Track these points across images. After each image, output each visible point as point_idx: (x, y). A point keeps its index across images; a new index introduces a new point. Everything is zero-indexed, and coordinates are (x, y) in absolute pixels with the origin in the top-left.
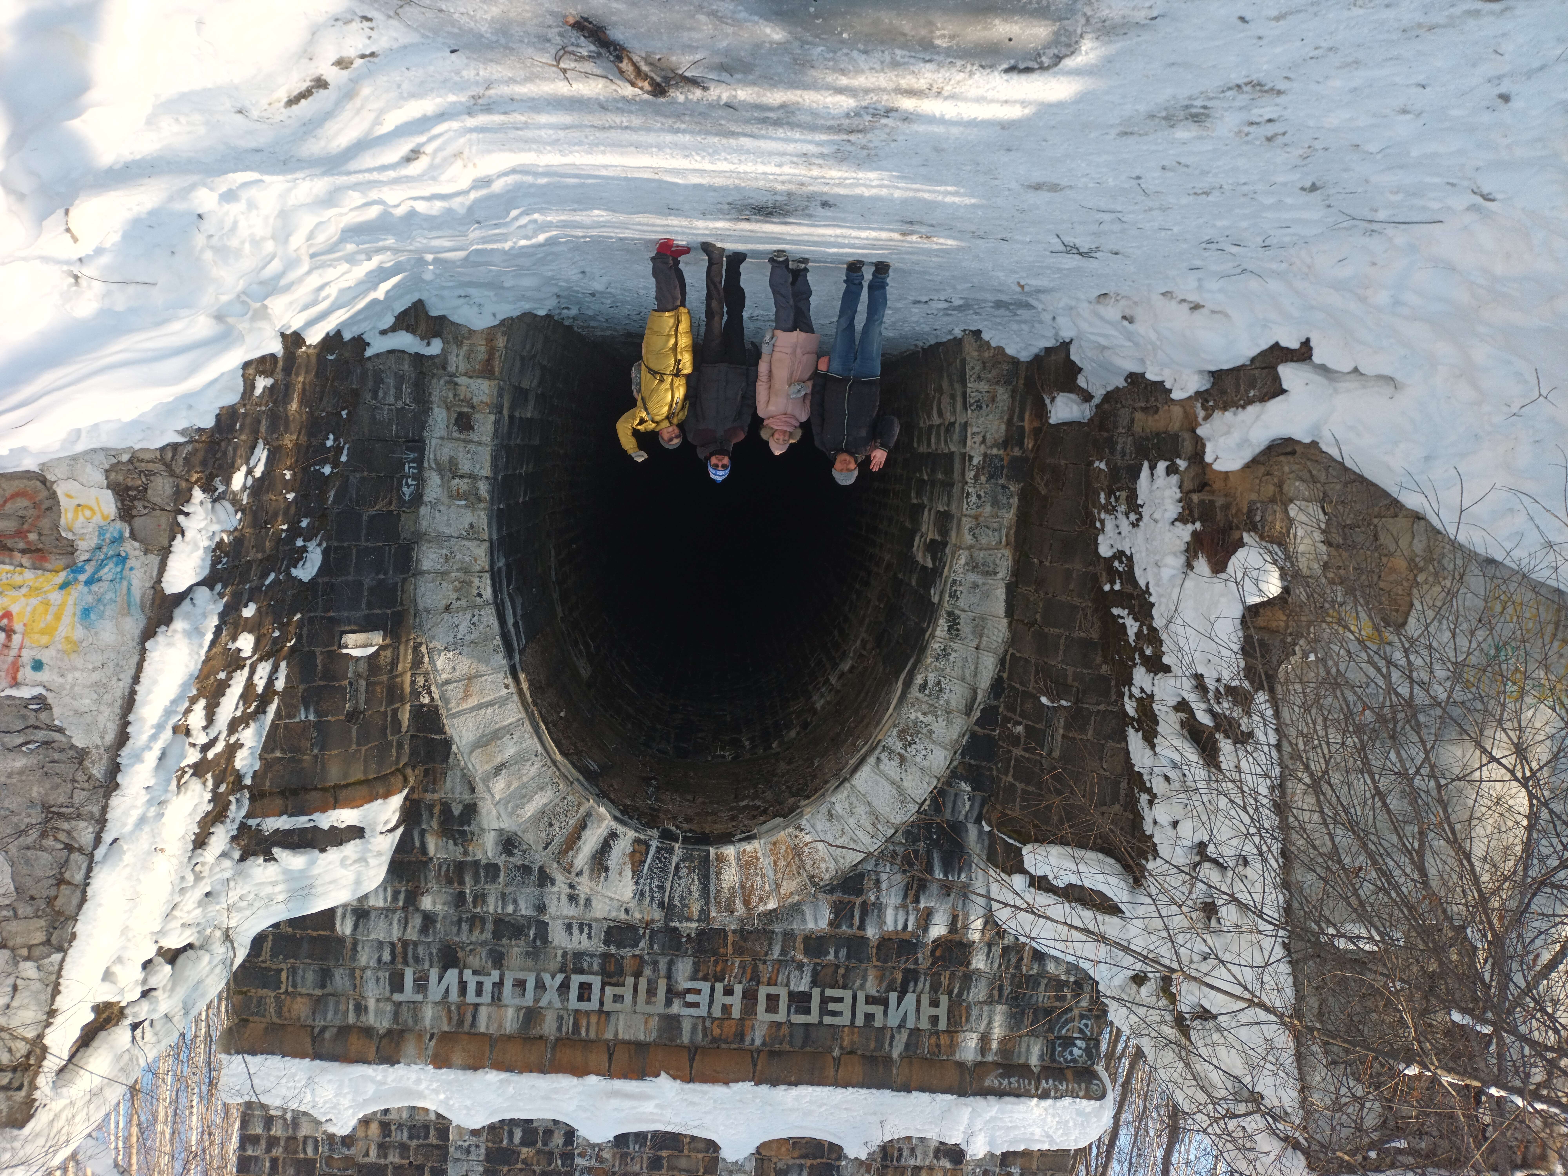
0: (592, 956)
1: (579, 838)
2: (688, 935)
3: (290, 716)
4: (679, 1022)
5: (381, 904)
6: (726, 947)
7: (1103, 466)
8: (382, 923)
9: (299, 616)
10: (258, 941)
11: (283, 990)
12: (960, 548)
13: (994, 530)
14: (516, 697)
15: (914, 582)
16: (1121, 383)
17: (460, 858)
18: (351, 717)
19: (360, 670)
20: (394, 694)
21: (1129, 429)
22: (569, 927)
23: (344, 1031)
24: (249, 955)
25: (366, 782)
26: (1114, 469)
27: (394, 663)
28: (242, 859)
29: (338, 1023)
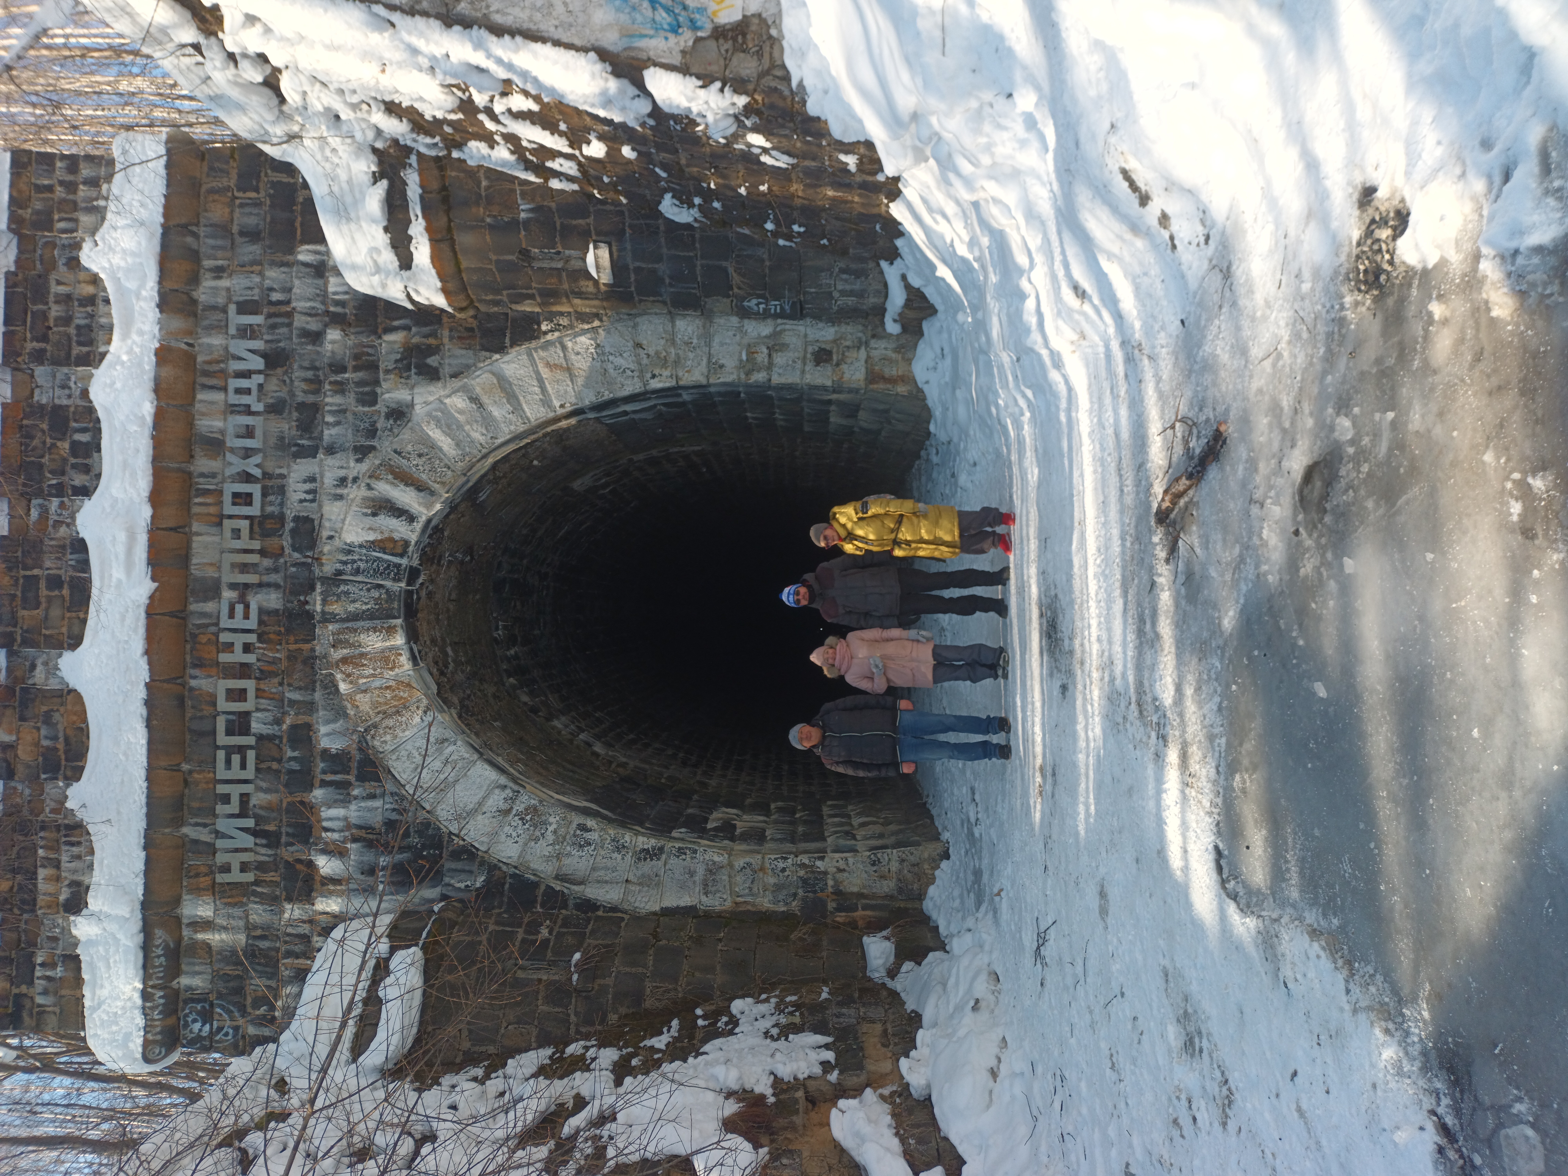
0: (282, 504)
1: (407, 485)
2: (307, 603)
3: (523, 194)
4: (213, 598)
5: (331, 289)
6: (296, 642)
7: (824, 995)
8: (311, 291)
9: (624, 201)
10: (289, 169)
11: (236, 194)
12: (730, 855)
13: (750, 889)
14: (551, 415)
15: (690, 811)
16: (910, 1006)
17: (382, 366)
18: (525, 254)
19: (573, 262)
20: (550, 295)
21: (864, 1019)
22: (312, 479)
23: (195, 256)
24: (273, 159)
25: (460, 271)
26: (821, 1007)
27: (580, 295)
28: (375, 150)
29: (203, 250)
